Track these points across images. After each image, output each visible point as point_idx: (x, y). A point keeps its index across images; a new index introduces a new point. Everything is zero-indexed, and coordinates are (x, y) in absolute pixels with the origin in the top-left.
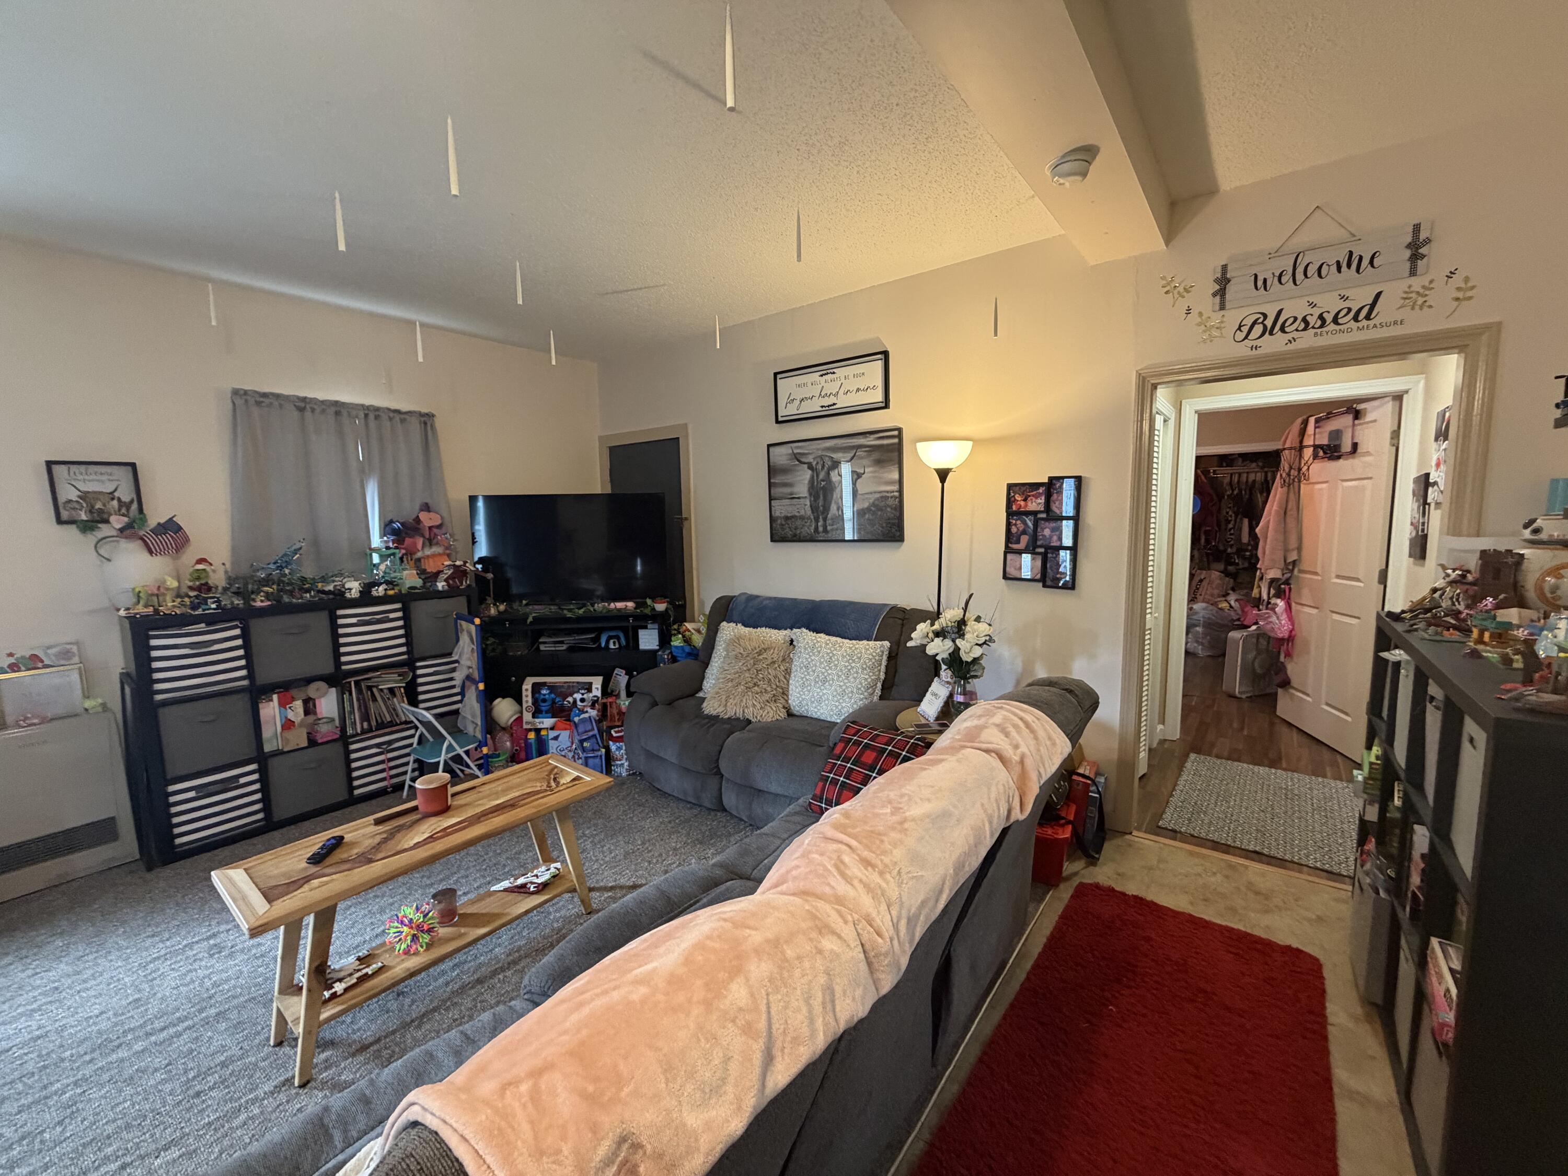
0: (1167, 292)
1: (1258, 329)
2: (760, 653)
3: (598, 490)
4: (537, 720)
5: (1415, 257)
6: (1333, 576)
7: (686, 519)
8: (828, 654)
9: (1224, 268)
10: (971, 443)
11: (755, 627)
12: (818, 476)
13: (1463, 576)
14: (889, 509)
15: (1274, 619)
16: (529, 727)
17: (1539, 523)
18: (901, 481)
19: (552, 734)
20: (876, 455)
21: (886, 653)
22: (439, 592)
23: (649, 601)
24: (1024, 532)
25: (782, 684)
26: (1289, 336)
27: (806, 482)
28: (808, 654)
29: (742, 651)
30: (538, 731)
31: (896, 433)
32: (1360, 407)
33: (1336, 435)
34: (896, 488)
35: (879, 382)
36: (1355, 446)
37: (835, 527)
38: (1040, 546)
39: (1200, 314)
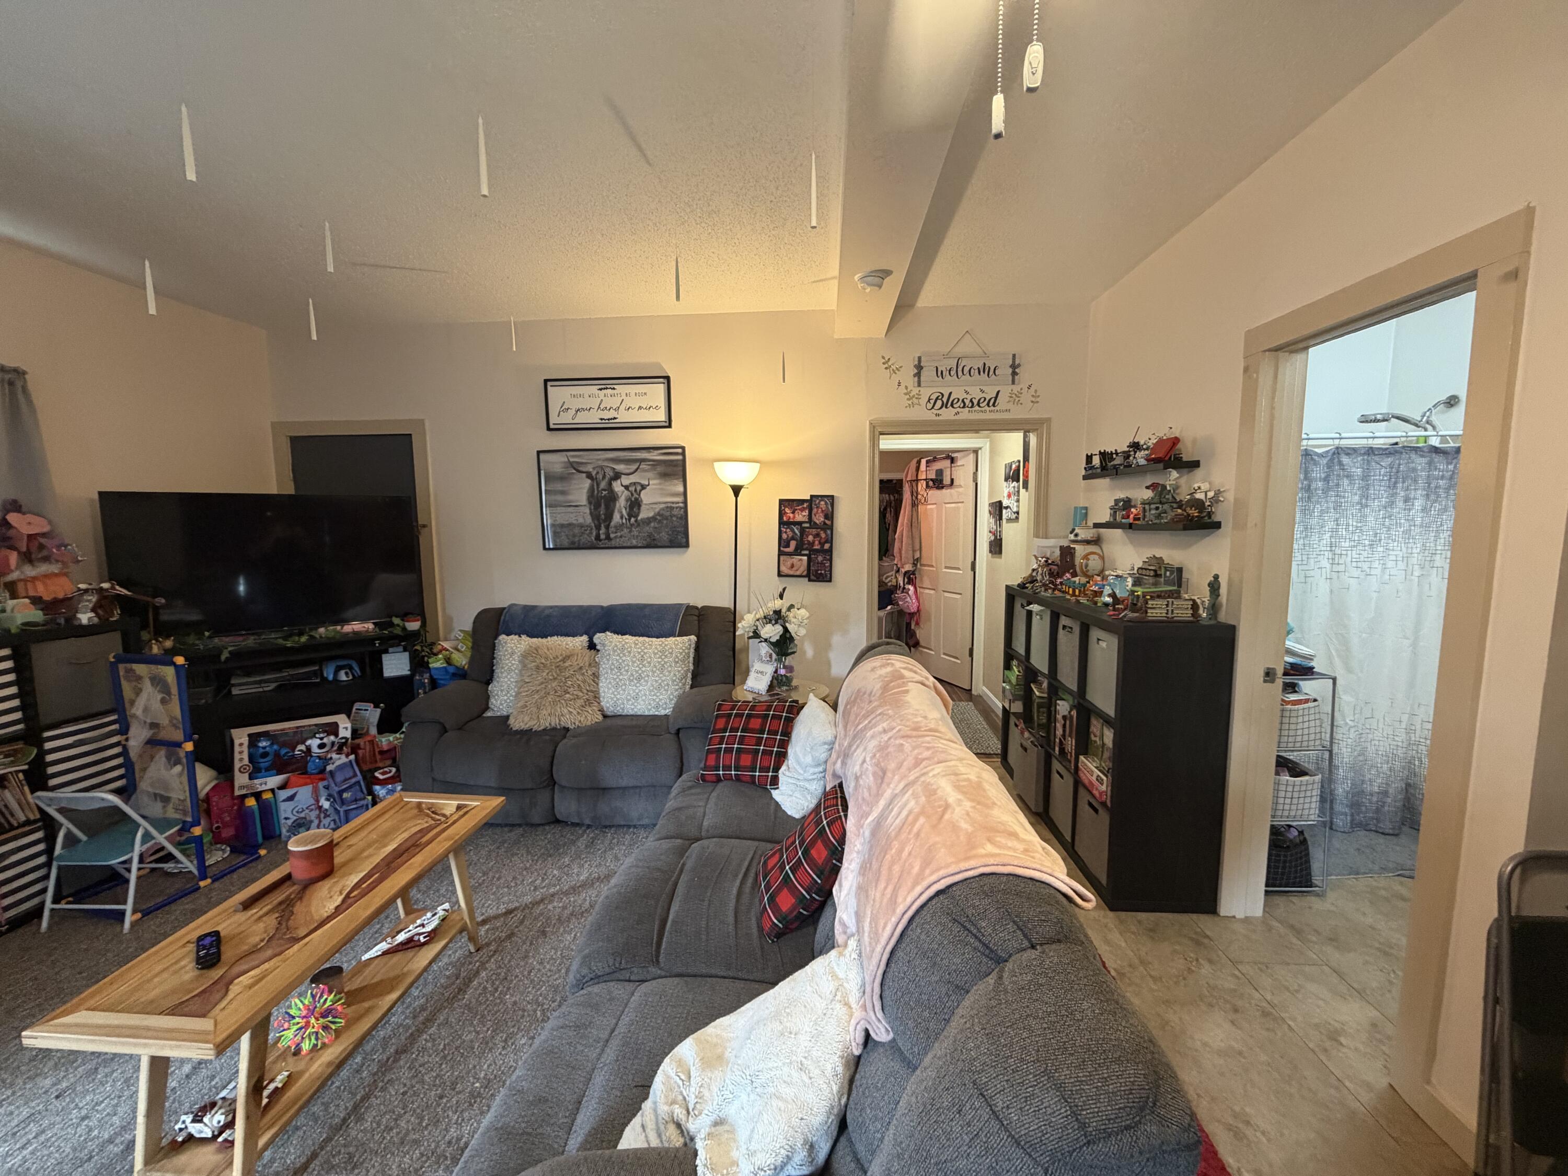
0: (886, 368)
1: (939, 403)
2: (564, 660)
3: (272, 489)
4: (256, 781)
5: (1014, 374)
6: (943, 566)
7: (424, 526)
8: (639, 653)
9: (920, 358)
10: (758, 465)
11: (544, 636)
12: (598, 485)
13: (1046, 561)
14: (674, 519)
15: (908, 599)
16: (244, 792)
17: (1077, 531)
18: (685, 494)
19: (283, 794)
20: (660, 469)
21: (693, 646)
22: (82, 626)
23: (396, 621)
24: (793, 538)
25: (592, 688)
26: (956, 410)
27: (585, 491)
28: (618, 655)
29: (543, 661)
30: (257, 795)
31: (680, 450)
32: (954, 455)
33: (940, 472)
34: (680, 499)
35: (662, 403)
36: (952, 480)
37: (619, 534)
38: (806, 549)
39: (906, 388)
